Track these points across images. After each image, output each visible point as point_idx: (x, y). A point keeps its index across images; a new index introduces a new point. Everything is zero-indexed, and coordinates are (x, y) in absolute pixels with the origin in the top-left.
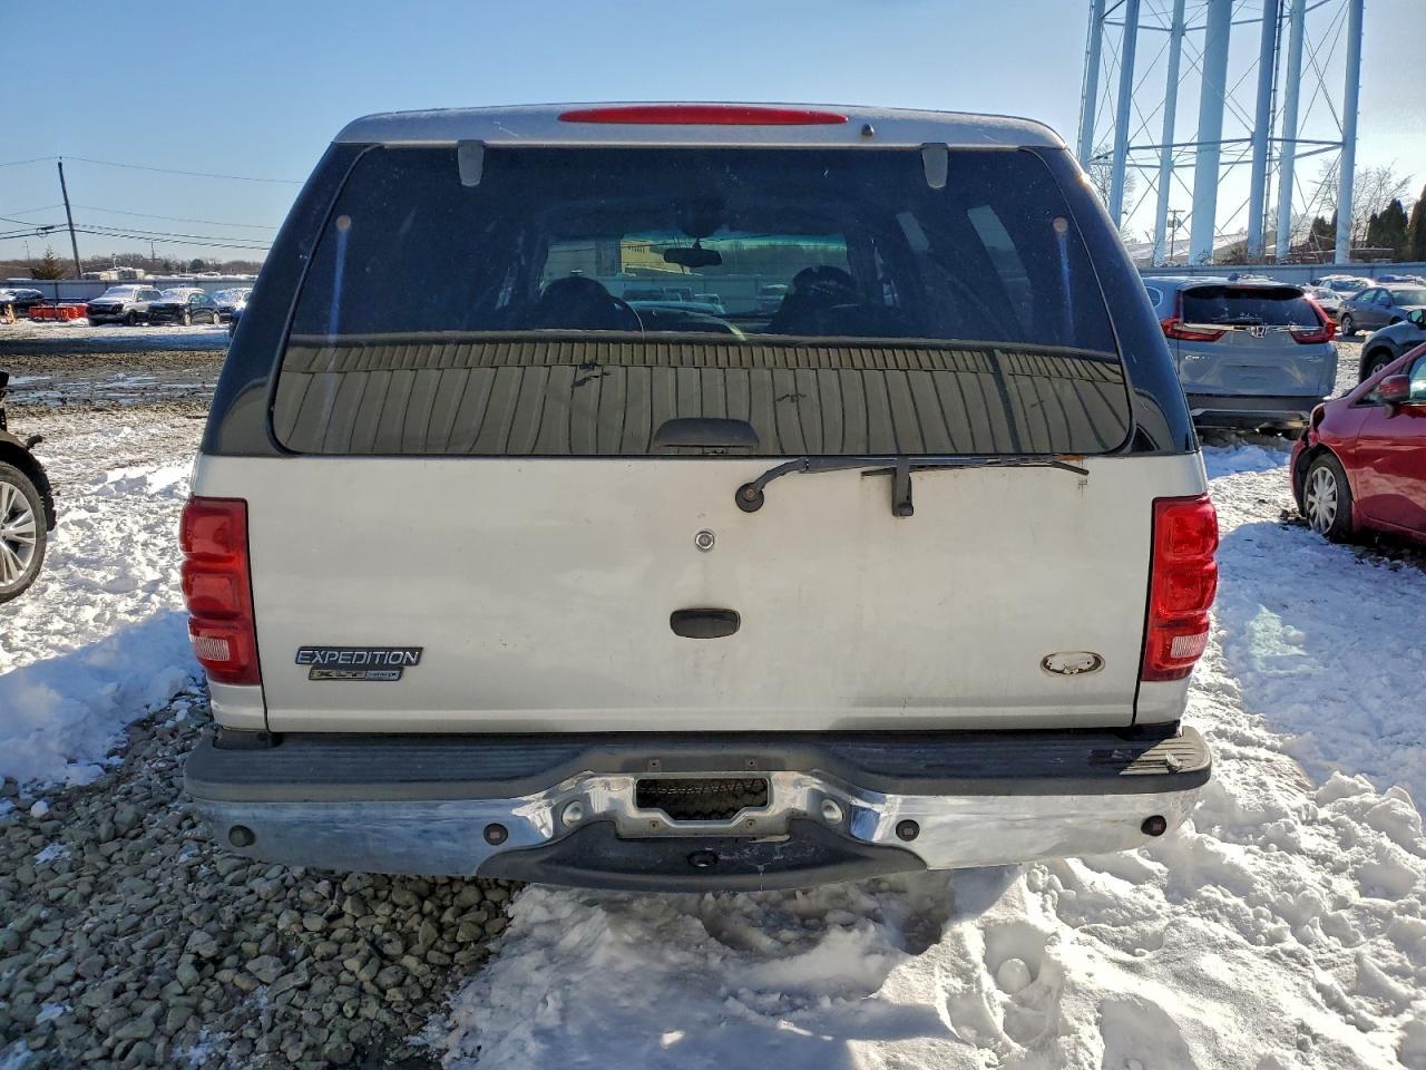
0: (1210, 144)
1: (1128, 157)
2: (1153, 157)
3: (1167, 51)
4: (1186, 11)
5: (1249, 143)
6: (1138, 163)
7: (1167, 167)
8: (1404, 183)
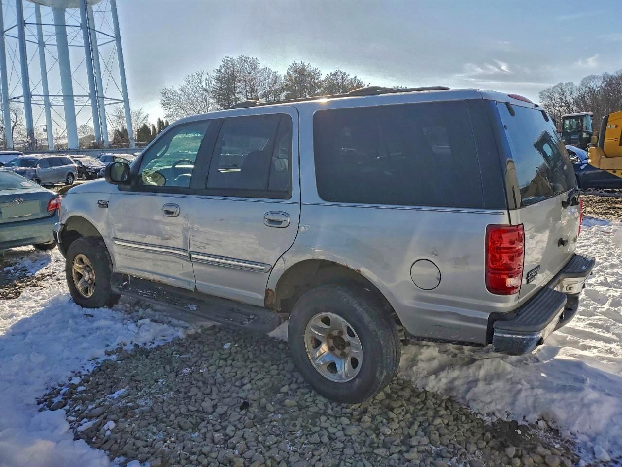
0: (69, 96)
1: (31, 99)
2: (41, 100)
3: (38, 52)
4: (44, 36)
5: (88, 97)
6: (37, 102)
7: (48, 105)
8: (146, 117)
